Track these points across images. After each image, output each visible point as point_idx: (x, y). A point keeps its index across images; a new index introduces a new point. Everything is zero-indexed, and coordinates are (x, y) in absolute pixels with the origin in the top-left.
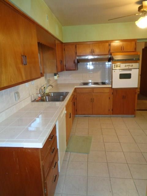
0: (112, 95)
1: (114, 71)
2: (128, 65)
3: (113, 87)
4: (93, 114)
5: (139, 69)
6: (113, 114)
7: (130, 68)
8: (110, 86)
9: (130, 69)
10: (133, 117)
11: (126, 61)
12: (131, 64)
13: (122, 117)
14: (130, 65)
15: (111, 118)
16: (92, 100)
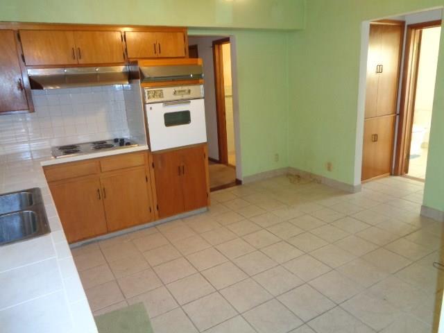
0: (152, 171)
1: (151, 108)
2: (179, 91)
3: (153, 149)
4: (108, 232)
5: (204, 98)
6: (161, 216)
7: (186, 97)
8: (145, 147)
9: (187, 101)
10: (205, 212)
11: (173, 80)
12: (186, 88)
13: (182, 219)
14: (184, 91)
15: (158, 227)
16: (102, 194)
